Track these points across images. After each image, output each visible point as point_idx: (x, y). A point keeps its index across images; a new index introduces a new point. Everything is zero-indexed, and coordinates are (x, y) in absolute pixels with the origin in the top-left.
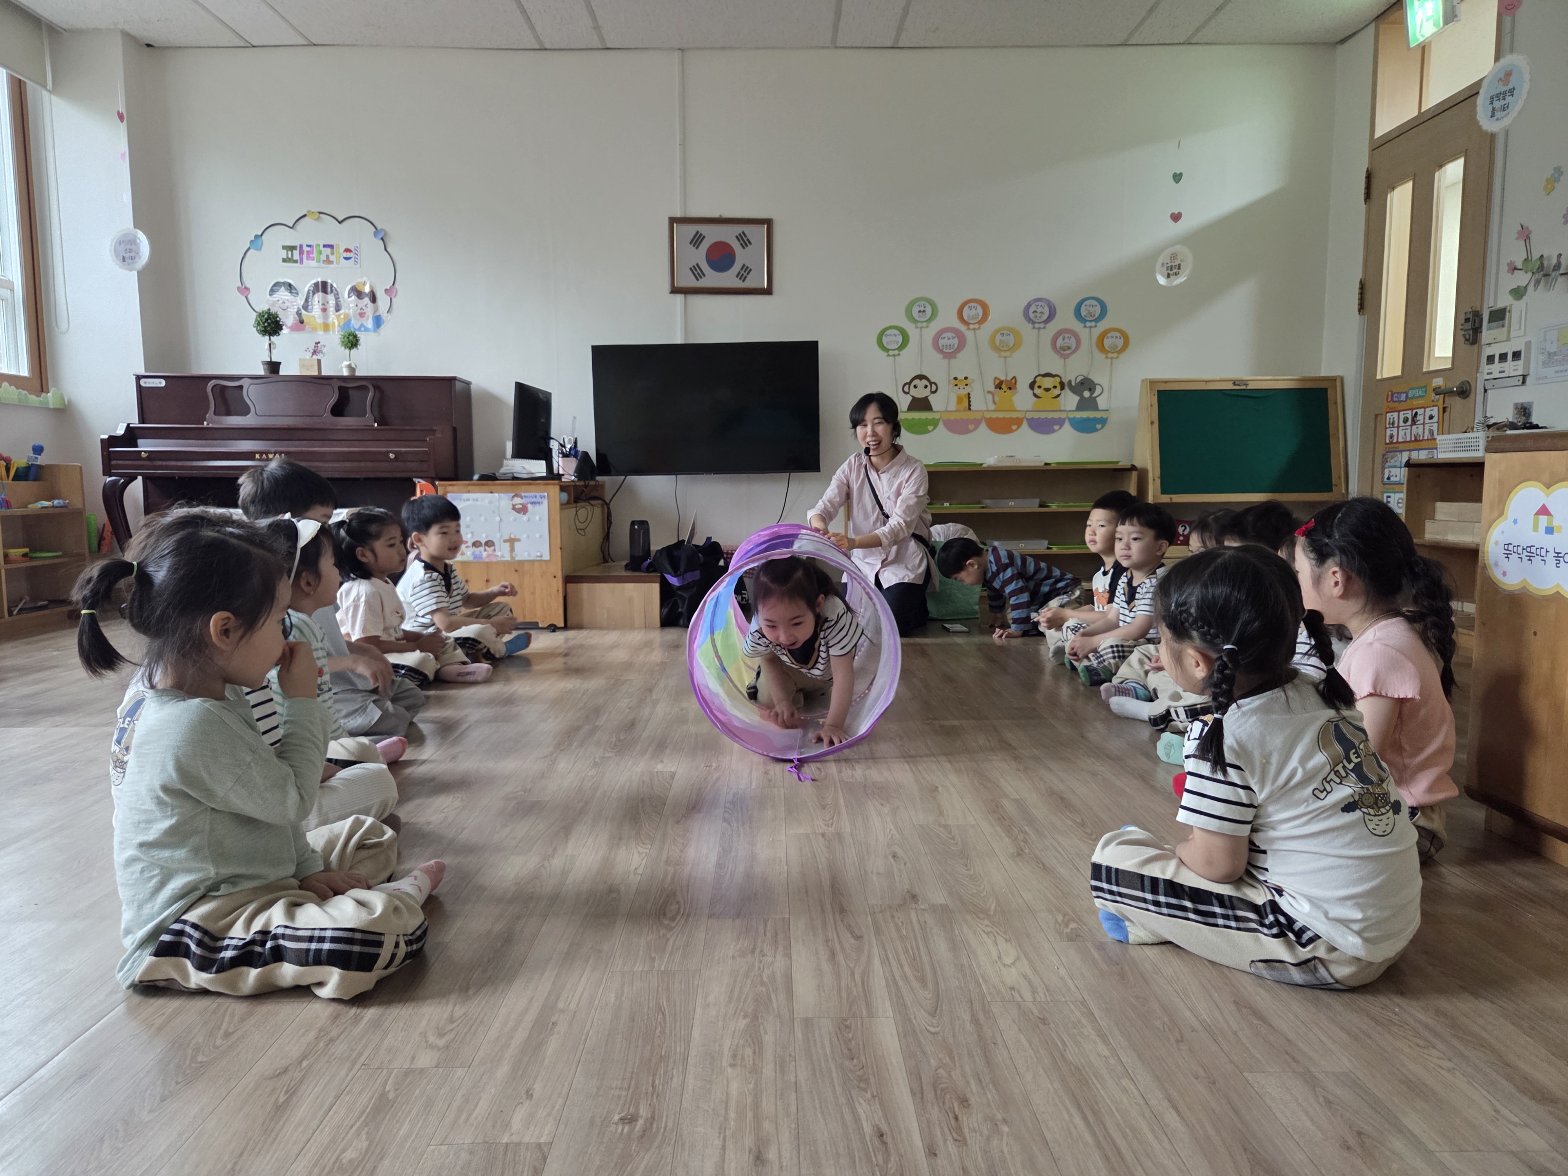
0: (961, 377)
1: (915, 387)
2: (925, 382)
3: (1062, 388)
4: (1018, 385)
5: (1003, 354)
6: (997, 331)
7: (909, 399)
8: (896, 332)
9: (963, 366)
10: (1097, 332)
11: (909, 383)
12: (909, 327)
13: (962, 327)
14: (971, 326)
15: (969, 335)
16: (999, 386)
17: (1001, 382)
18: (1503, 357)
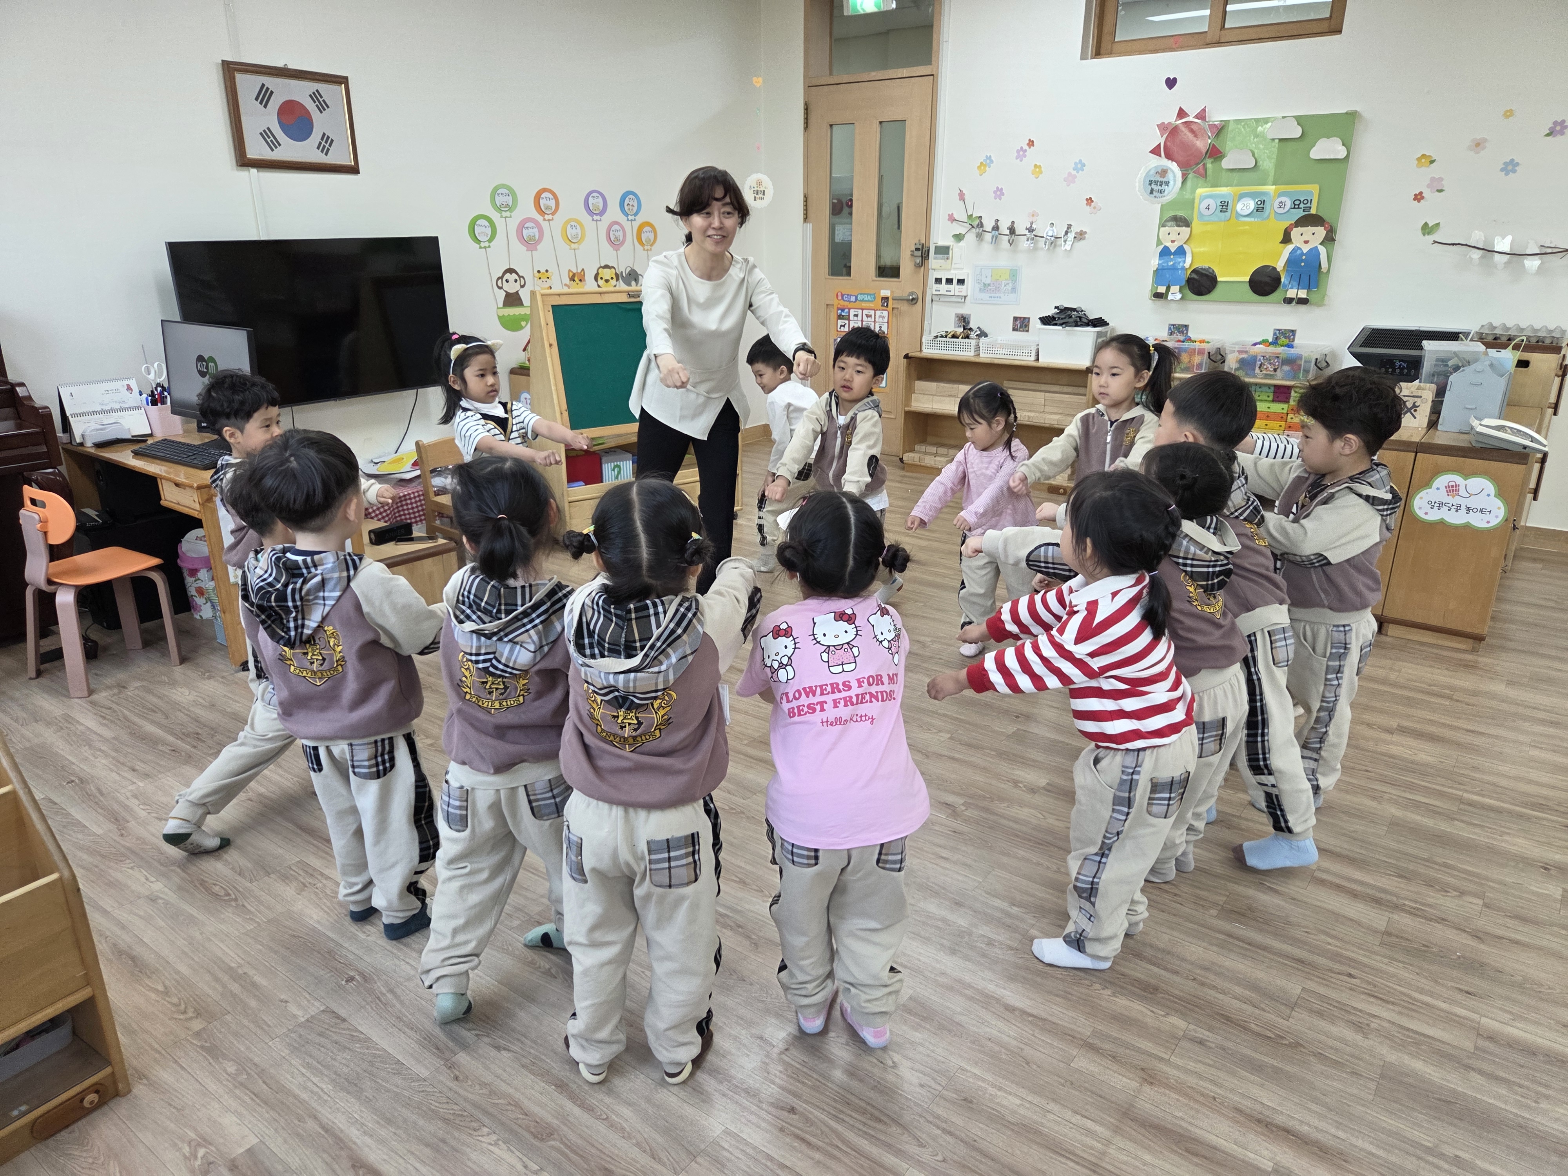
0: (543, 271)
1: (507, 281)
2: (514, 276)
3: (617, 280)
4: (586, 277)
5: (573, 246)
6: (568, 222)
7: (502, 295)
8: (487, 224)
9: (543, 257)
10: (636, 225)
11: (501, 278)
12: (495, 216)
13: (539, 218)
14: (547, 217)
15: (545, 225)
16: (572, 279)
17: (574, 275)
18: (949, 281)
